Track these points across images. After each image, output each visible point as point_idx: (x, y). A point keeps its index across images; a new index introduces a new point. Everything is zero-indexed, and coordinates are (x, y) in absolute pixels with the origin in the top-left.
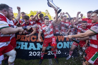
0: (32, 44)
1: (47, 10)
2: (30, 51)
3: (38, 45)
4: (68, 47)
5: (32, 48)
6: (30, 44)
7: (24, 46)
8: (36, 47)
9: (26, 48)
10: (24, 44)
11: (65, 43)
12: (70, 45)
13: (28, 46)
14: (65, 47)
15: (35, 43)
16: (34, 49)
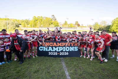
0: (50, 48)
1: (53, 16)
2: (49, 52)
3: (54, 48)
4: (73, 50)
5: (50, 50)
6: (49, 47)
7: (46, 49)
8: (53, 49)
9: (47, 50)
10: (46, 48)
11: (71, 47)
12: (74, 49)
13: (48, 49)
14: (71, 50)
15: (52, 47)
16: (52, 50)
